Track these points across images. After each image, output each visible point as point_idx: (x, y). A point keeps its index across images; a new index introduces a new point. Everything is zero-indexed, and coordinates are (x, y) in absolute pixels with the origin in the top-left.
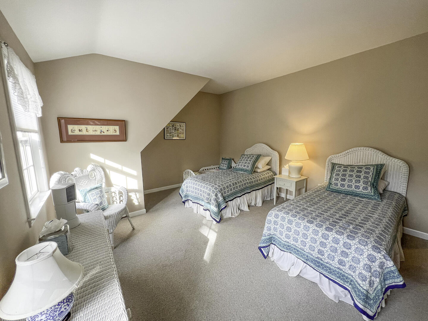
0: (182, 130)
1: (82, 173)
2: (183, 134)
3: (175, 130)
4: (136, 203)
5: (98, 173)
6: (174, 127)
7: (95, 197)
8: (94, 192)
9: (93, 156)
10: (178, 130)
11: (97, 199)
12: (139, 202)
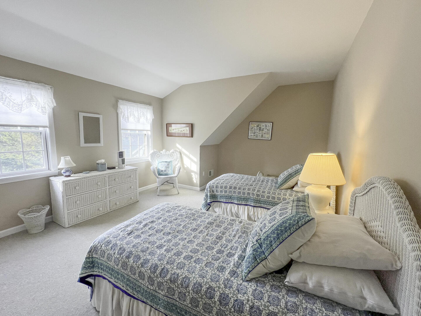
0: (268, 130)
1: (166, 153)
2: (268, 134)
3: (260, 130)
4: (195, 182)
5: (176, 155)
6: (258, 128)
7: (162, 166)
8: (163, 163)
9: (178, 145)
10: (263, 130)
11: (163, 168)
12: (197, 182)
